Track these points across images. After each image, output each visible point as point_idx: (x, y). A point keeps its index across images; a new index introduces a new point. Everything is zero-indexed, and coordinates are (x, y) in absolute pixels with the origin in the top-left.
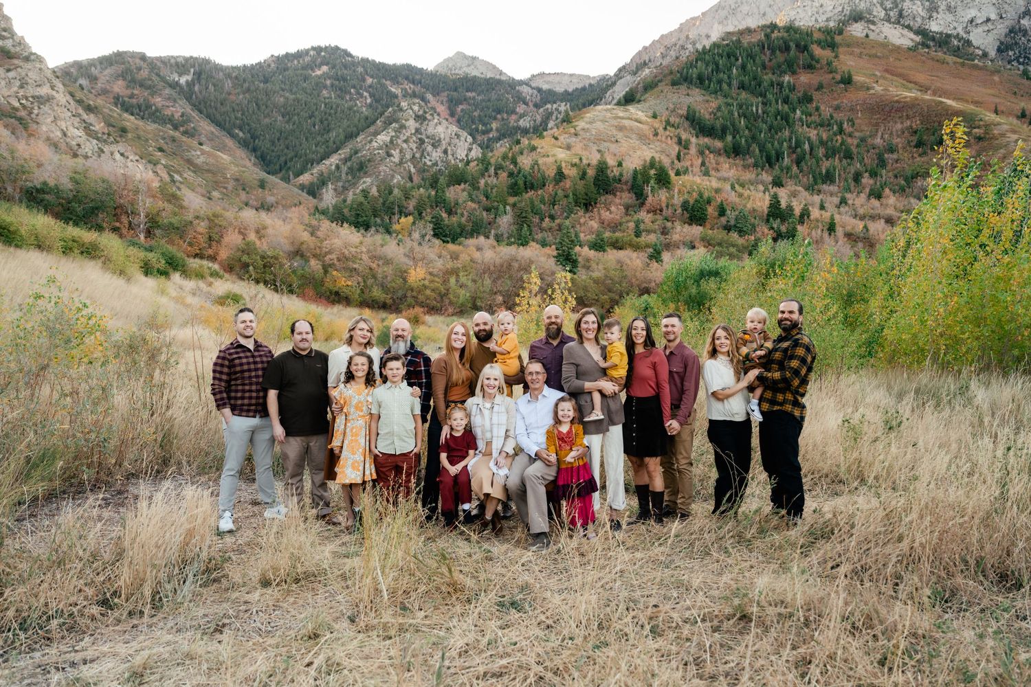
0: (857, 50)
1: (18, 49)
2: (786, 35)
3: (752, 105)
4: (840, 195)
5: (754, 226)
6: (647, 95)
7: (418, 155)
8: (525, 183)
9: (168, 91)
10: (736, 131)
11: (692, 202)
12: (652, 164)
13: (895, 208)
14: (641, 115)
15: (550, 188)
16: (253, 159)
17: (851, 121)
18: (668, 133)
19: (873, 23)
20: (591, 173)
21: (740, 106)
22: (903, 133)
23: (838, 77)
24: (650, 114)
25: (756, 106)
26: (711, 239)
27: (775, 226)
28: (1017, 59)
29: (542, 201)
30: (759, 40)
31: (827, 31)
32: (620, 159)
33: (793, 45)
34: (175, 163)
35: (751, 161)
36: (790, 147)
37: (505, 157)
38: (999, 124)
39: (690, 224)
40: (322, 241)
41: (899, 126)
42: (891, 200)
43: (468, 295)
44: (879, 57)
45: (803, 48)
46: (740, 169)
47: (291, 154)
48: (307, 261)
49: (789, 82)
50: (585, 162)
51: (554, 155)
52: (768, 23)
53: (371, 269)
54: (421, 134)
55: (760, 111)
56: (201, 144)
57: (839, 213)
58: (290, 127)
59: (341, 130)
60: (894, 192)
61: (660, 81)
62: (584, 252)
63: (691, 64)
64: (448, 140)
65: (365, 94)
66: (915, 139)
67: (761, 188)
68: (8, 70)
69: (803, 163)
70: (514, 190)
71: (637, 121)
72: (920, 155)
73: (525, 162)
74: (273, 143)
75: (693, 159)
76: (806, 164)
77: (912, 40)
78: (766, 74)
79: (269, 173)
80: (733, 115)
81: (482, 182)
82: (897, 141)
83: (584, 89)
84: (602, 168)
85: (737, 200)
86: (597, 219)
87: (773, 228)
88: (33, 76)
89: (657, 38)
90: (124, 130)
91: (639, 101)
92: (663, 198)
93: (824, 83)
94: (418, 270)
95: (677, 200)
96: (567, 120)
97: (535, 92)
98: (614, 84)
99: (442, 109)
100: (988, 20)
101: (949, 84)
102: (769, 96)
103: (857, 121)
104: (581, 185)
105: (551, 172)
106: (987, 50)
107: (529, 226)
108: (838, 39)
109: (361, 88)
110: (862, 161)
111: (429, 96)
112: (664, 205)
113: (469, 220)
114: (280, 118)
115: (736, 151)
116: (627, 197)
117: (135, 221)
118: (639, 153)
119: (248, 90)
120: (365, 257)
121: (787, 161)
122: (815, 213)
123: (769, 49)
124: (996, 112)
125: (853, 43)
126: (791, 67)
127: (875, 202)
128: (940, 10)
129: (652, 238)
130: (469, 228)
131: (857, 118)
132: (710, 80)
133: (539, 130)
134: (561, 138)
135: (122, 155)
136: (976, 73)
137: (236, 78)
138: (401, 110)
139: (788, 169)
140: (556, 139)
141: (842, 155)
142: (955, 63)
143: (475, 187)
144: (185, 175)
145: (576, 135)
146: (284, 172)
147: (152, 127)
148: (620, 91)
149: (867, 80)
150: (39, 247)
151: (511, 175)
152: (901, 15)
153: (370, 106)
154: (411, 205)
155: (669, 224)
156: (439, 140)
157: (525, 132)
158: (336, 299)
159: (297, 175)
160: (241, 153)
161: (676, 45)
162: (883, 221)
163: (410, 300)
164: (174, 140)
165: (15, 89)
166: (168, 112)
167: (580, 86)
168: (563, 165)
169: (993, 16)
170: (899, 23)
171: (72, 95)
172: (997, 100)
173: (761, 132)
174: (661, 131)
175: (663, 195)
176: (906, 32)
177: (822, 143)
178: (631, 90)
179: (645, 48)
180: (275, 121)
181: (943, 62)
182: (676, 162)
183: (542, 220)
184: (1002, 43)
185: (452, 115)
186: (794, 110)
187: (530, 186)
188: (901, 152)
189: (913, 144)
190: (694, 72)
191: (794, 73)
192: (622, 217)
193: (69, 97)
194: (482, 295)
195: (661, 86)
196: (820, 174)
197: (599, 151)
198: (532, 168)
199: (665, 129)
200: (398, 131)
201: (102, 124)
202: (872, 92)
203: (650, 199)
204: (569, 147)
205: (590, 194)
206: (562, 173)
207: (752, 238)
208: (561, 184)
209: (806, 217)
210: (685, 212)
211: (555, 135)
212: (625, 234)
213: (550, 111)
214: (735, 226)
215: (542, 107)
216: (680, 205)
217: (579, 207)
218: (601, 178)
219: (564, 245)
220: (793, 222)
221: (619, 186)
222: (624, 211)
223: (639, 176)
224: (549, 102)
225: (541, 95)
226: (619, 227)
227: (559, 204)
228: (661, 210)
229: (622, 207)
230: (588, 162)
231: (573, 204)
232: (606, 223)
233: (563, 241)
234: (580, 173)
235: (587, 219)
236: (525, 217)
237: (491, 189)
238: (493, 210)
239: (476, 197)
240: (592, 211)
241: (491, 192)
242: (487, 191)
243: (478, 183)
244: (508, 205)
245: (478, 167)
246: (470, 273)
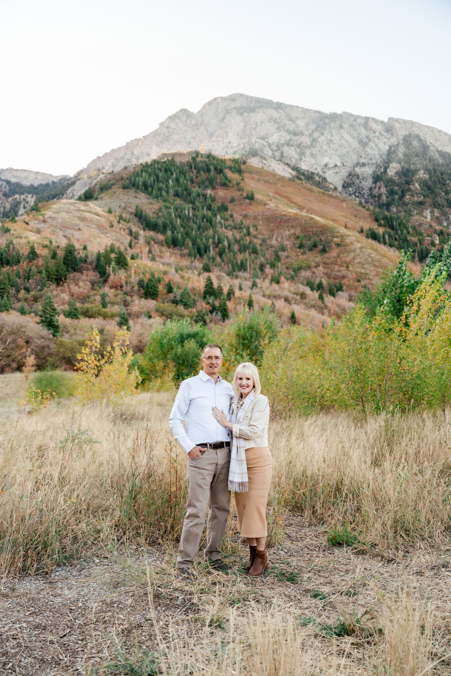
0: (256, 177)
2: (207, 160)
3: (185, 209)
4: (252, 280)
5: (194, 301)
6: (103, 195)
10: (174, 229)
11: (146, 281)
12: (112, 250)
13: (290, 291)
14: (99, 210)
15: (24, 264)
17: (255, 226)
18: (121, 226)
19: (265, 159)
20: (61, 254)
21: (176, 209)
22: (290, 237)
23: (245, 194)
24: (106, 209)
25: (188, 210)
26: (164, 310)
27: (211, 301)
28: (354, 193)
29: (18, 275)
30: (188, 162)
31: (235, 161)
32: (83, 244)
33: (212, 168)
35: (186, 251)
36: (214, 243)
38: (349, 236)
39: (146, 298)
41: (287, 233)
42: (286, 285)
44: (271, 183)
45: (220, 171)
46: (178, 256)
49: (211, 195)
50: (54, 244)
51: (26, 237)
52: (194, 150)
55: (191, 214)
57: (254, 293)
60: (287, 279)
61: (113, 184)
62: (61, 320)
63: (138, 174)
66: (298, 242)
67: (196, 273)
69: (224, 255)
71: (96, 214)
72: (302, 254)
73: (1, 241)
75: (141, 247)
76: (226, 256)
77: (290, 173)
78: (194, 187)
80: (171, 215)
82: (287, 243)
83: (47, 185)
84: (70, 251)
85: (180, 281)
86: (67, 291)
87: (208, 303)
89: (108, 151)
91: (97, 199)
92: (123, 277)
93: (236, 197)
95: (134, 279)
96: (36, 209)
97: (4, 184)
98: (73, 183)
100: (336, 166)
101: (316, 206)
102: (197, 204)
103: (259, 227)
104: (52, 263)
105: (25, 251)
106: (336, 186)
107: (7, 297)
108: (243, 167)
110: (264, 256)
112: (123, 283)
115: (174, 243)
116: (92, 275)
118: (98, 240)
121: (212, 253)
122: (237, 293)
123: (195, 168)
124: (346, 227)
125: (253, 171)
126: (211, 183)
127: (275, 286)
128: (306, 155)
129: (116, 309)
131: (259, 225)
132: (153, 188)
133: (10, 215)
134: (32, 223)
136: (332, 200)
139: (214, 259)
140: (27, 224)
141: (251, 250)
142: (319, 192)
145: (44, 221)
148: (80, 190)
149: (264, 199)
152: (282, 156)
155: (129, 298)
161: (123, 158)
162: (283, 300)
167: (44, 182)
168: (36, 246)
169: (339, 164)
170: (281, 161)
172: (346, 220)
173: (192, 230)
174: (115, 223)
175: (122, 274)
176: (286, 167)
177: (237, 241)
178: (90, 189)
179: (99, 158)
181: (311, 191)
182: (129, 249)
183: (18, 291)
184: (345, 182)
186: (215, 216)
187: (5, 262)
188: (289, 250)
189: (297, 245)
190: (140, 180)
191: (214, 188)
192: (89, 291)
195: (114, 189)
196: (237, 264)
197: (65, 236)
198: (8, 246)
199: (119, 222)
202: (268, 207)
203: (112, 277)
204: (38, 232)
205: (60, 271)
206: (35, 252)
207: (194, 310)
208: (35, 262)
209: (232, 296)
210: (141, 289)
211: (26, 220)
212: (93, 305)
213: (18, 200)
214: (181, 301)
215: (11, 197)
216: (136, 283)
217: (52, 281)
218: (69, 259)
219: (47, 313)
220: (224, 299)
221: (85, 265)
222: (90, 286)
223: (102, 258)
224: (17, 193)
225: (9, 186)
226: (87, 300)
227: (33, 279)
228: (121, 287)
229: (89, 283)
230: (57, 245)
231: (46, 279)
232: (75, 295)
233: (46, 309)
234: (52, 253)
235: (59, 292)
236: (4, 289)
240: (62, 285)
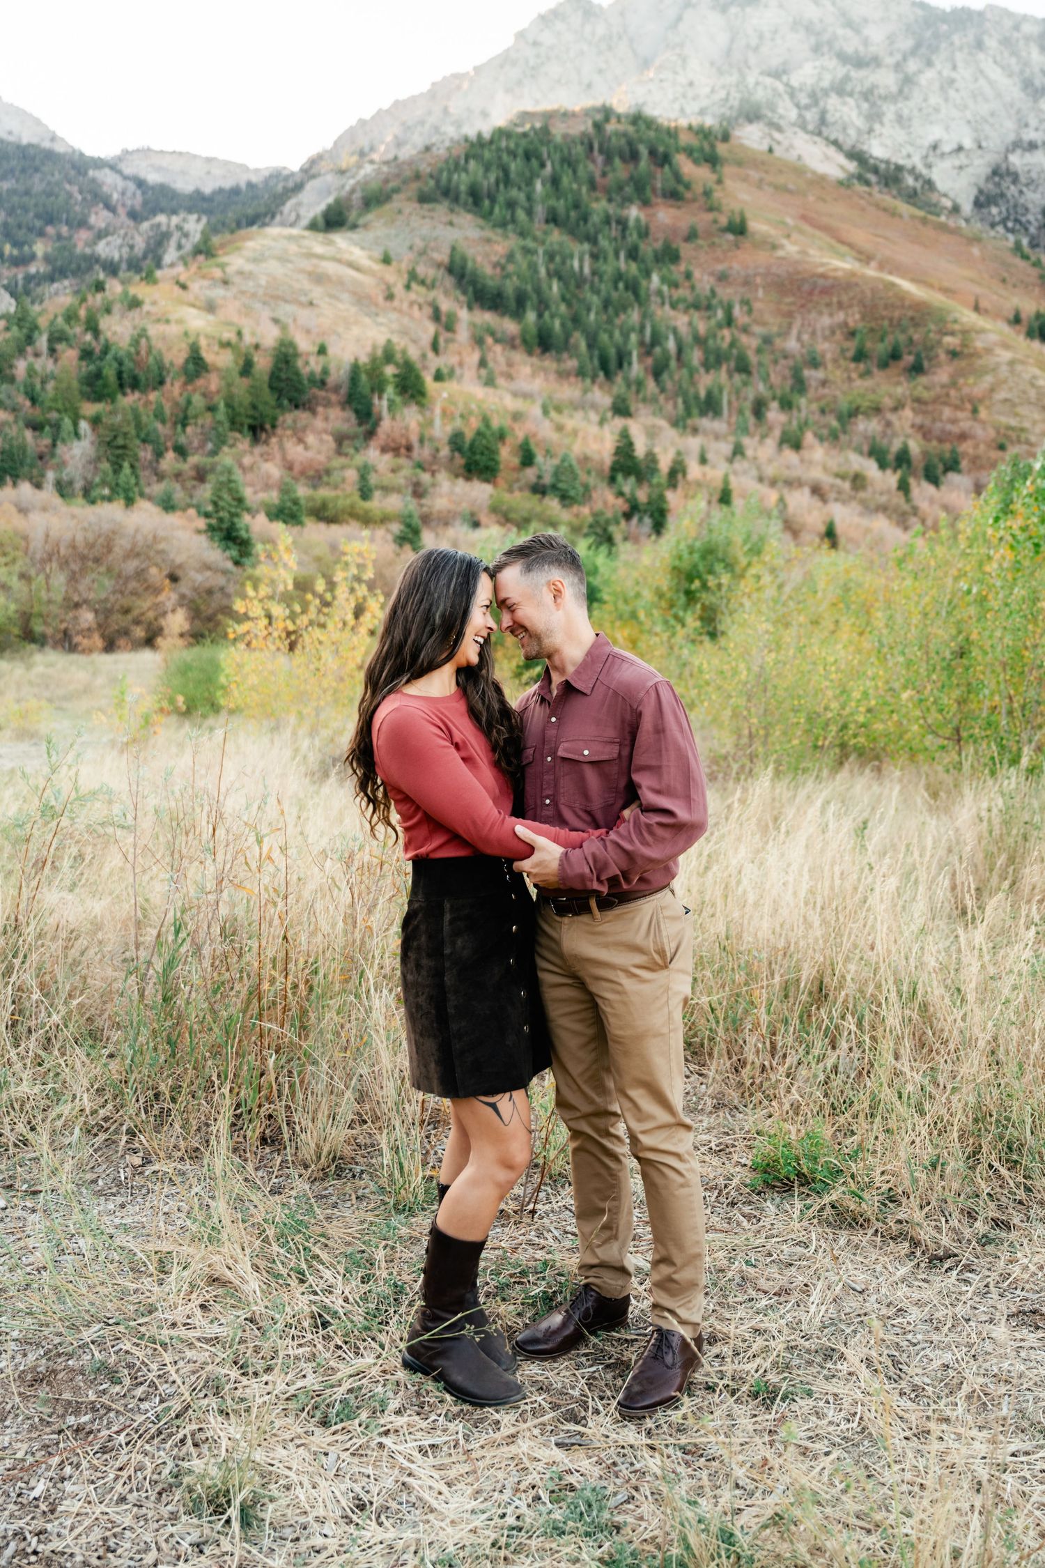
0: (754, 175)
2: (631, 129)
3: (572, 256)
4: (732, 439)
5: (587, 488)
6: (370, 217)
8: (120, 375)
10: (543, 305)
11: (469, 435)
12: (389, 356)
13: (825, 469)
14: (358, 255)
15: (174, 388)
17: (746, 303)
18: (413, 296)
19: (779, 129)
20: (263, 364)
21: (551, 256)
22: (833, 332)
23: (724, 221)
24: (378, 254)
25: (579, 260)
26: (511, 509)
27: (627, 490)
28: (1004, 222)
29: (159, 415)
30: (584, 134)
31: (703, 133)
32: (319, 341)
33: (643, 150)
35: (572, 364)
36: (641, 343)
37: (70, 317)
38: (982, 331)
39: (468, 479)
41: (826, 321)
42: (817, 452)
43: (13, 607)
44: (790, 192)
45: (660, 159)
46: (552, 377)
49: (638, 220)
50: (248, 339)
51: (180, 322)
52: (598, 102)
55: (587, 270)
57: (735, 473)
60: (821, 439)
61: (396, 191)
62: (256, 525)
63: (457, 164)
66: (852, 346)
67: (594, 417)
69: (665, 376)
70: (95, 387)
71: (352, 265)
72: (862, 376)
73: (118, 329)
75: (462, 352)
76: (671, 377)
77: (842, 168)
78: (597, 200)
80: (536, 271)
81: (20, 366)
82: (826, 348)
83: (235, 191)
84: (285, 357)
85: (554, 436)
86: (278, 456)
87: (621, 494)
89: (386, 105)
91: (354, 227)
92: (413, 425)
93: (700, 228)
95: (441, 430)
96: (205, 250)
97: (131, 186)
98: (299, 187)
100: (960, 149)
101: (906, 253)
102: (604, 243)
103: (757, 306)
104: (241, 387)
105: (176, 356)
106: (959, 201)
107: (132, 466)
108: (721, 149)
110: (766, 378)
112: (414, 439)
115: (543, 343)
116: (338, 418)
118: (356, 331)
121: (636, 368)
122: (694, 470)
123: (601, 151)
124: (977, 308)
125: (746, 161)
126: (640, 191)
127: (790, 455)
128: (886, 120)
129: (394, 503)
131: (757, 299)
132: (493, 200)
133: (142, 266)
134: (196, 287)
136: (944, 238)
139: (640, 384)
140: (184, 287)
141: (732, 364)
142: (913, 217)
145: (225, 282)
148: (313, 203)
149: (773, 232)
151: (86, 354)
152: (823, 121)
155: (426, 477)
157: (112, 269)
161: (422, 123)
162: (807, 491)
167: (228, 184)
168: (203, 342)
169: (968, 143)
170: (819, 134)
172: (978, 290)
173: (589, 310)
174: (399, 290)
175: (411, 417)
176: (832, 151)
177: (699, 341)
178: (337, 201)
179: (362, 123)
181: (893, 213)
182: (431, 355)
183: (159, 454)
184: (981, 191)
186: (647, 274)
187: (129, 381)
188: (830, 366)
189: (850, 354)
190: (462, 181)
191: (646, 203)
192: (329, 459)
194: (44, 610)
195: (397, 202)
196: (697, 397)
197: (276, 321)
198: (136, 342)
199: (408, 287)
202: (780, 253)
203: (386, 424)
204: (211, 308)
205: (261, 407)
206: (202, 359)
207: (585, 511)
208: (200, 382)
209: (680, 476)
210: (457, 454)
211: (182, 279)
212: (339, 492)
213: (164, 228)
214: (554, 487)
215: (147, 219)
216: (446, 439)
217: (240, 432)
218: (283, 376)
219: (223, 508)
220: (659, 485)
221: (322, 394)
222: (333, 445)
223: (364, 377)
224: (162, 211)
225: (144, 193)
226: (325, 479)
227: (196, 424)
228: (409, 448)
229: (330, 438)
230: (254, 341)
231: (227, 425)
232: (297, 468)
233: (220, 498)
234: (241, 362)
235: (258, 459)
236: (124, 447)
237: (43, 382)
238: (47, 428)
239: (9, 397)
240: (266, 442)
241: (43, 389)
242: (33, 386)
243: (11, 367)
244: (84, 418)
245: (8, 335)
246: (14, 561)
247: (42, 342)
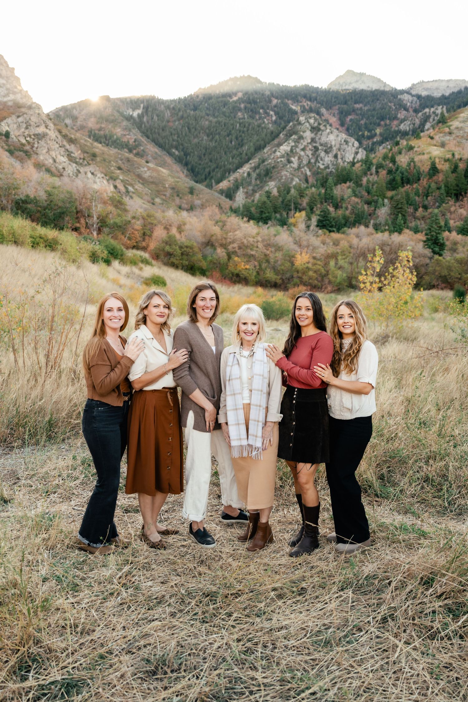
1: (24, 100)
7: (313, 161)
8: (402, 179)
9: (125, 123)
15: (424, 182)
16: (185, 171)
20: (463, 166)
34: (128, 178)
37: (385, 157)
40: (227, 233)
43: (345, 275)
47: (213, 166)
48: (215, 249)
50: (457, 156)
51: (429, 153)
53: (266, 255)
54: (316, 142)
56: (147, 162)
58: (213, 144)
59: (252, 144)
62: (452, 237)
64: (338, 146)
65: (272, 113)
68: (18, 117)
70: (392, 185)
73: (403, 160)
74: (200, 158)
79: (197, 182)
81: (365, 180)
83: (460, 92)
86: (466, 207)
88: (34, 119)
90: (94, 155)
94: (303, 254)
96: (443, 121)
97: (415, 99)
99: (333, 120)
104: (452, 178)
105: (426, 168)
107: (403, 215)
109: (268, 109)
111: (323, 110)
113: (352, 212)
114: (205, 138)
117: (90, 222)
119: (182, 117)
120: (260, 245)
130: (352, 219)
133: (416, 132)
134: (437, 138)
135: (92, 174)
137: (173, 108)
138: (300, 124)
140: (432, 138)
143: (358, 184)
144: (136, 187)
145: (450, 133)
146: (208, 180)
147: (113, 151)
150: (16, 243)
151: (390, 172)
153: (275, 122)
154: (305, 202)
156: (331, 147)
157: (405, 134)
158: (237, 279)
159: (218, 182)
160: (177, 167)
163: (296, 280)
164: (128, 160)
165: (23, 130)
166: (125, 139)
167: (456, 90)
168: (437, 161)
171: (60, 132)
180: (202, 140)
183: (416, 210)
185: (342, 125)
187: (406, 181)
193: (57, 133)
198: (409, 165)
200: (297, 141)
201: (79, 152)
204: (443, 145)
205: (460, 185)
206: (436, 168)
208: (435, 178)
211: (431, 135)
213: (428, 114)
215: (421, 111)
217: (451, 197)
219: (433, 231)
224: (427, 107)
225: (420, 101)
227: (432, 196)
230: (459, 157)
231: (445, 194)
233: (432, 227)
234: (453, 167)
235: (458, 207)
236: (401, 208)
237: (373, 185)
238: (373, 203)
239: (360, 192)
240: (462, 201)
241: (372, 188)
242: (369, 187)
243: (361, 180)
244: (387, 198)
245: (362, 167)
246: (347, 256)
247: (374, 169)
